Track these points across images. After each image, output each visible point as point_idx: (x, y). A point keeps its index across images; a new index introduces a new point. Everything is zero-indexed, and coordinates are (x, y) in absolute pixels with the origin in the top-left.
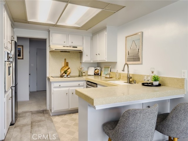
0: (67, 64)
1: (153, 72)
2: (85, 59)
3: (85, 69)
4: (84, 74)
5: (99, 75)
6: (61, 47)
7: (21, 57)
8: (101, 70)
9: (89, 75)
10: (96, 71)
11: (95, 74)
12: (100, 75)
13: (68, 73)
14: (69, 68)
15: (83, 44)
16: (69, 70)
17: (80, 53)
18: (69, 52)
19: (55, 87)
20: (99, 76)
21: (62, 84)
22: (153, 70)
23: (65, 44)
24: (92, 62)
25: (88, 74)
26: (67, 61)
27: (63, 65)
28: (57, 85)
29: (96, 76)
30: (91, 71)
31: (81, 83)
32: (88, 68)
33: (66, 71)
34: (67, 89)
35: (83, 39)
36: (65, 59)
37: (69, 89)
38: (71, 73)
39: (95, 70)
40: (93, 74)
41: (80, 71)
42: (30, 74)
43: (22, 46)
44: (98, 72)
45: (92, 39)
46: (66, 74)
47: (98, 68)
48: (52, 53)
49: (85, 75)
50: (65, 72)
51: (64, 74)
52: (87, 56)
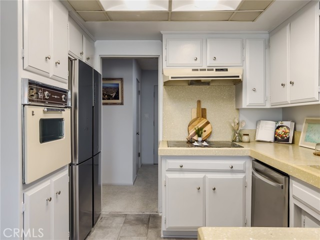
0: (203, 113)
2: (248, 99)
3: (248, 126)
4: (245, 138)
5: (291, 142)
6: (187, 73)
7: (119, 101)
8: (295, 129)
9: (259, 141)
10: (280, 131)
11: (276, 139)
12: (293, 143)
13: (204, 135)
14: (208, 123)
15: (243, 60)
16: (207, 128)
17: (236, 84)
18: (207, 83)
19: (169, 170)
20: (291, 146)
21: (187, 164)
23: (198, 64)
24: (268, 106)
25: (258, 138)
26: (203, 107)
27: (194, 116)
28: (175, 164)
29: (281, 146)
30: (266, 131)
31: (238, 164)
32: (257, 123)
33: (201, 129)
34: (200, 175)
35: (243, 48)
36: (199, 102)
37: (205, 176)
38: (213, 135)
39: (278, 128)
40: (272, 139)
41: (235, 131)
43: (121, 79)
44: (285, 133)
45: (268, 45)
46: (199, 136)
47: (285, 123)
49: (249, 142)
50: (199, 132)
51: (196, 138)
52: (254, 90)
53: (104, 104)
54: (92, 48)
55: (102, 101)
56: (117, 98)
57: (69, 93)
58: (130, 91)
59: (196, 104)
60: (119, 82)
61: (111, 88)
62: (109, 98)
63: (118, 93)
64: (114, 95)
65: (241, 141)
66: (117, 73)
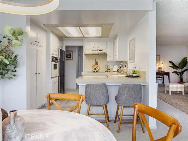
0: (97, 63)
1: (135, 68)
2: (109, 59)
3: (110, 67)
4: (109, 71)
6: (91, 51)
7: (71, 59)
9: (114, 72)
11: (118, 71)
13: (97, 70)
14: (98, 66)
15: (107, 48)
16: (98, 68)
17: (105, 55)
18: (98, 54)
22: (135, 66)
23: (94, 49)
24: (114, 61)
25: (113, 71)
27: (94, 64)
30: (115, 69)
32: (114, 66)
33: (96, 68)
35: (107, 44)
36: (96, 60)
38: (100, 69)
39: (118, 67)
41: (106, 69)
43: (72, 51)
46: (95, 70)
48: (86, 55)
49: (110, 72)
51: (94, 70)
52: (110, 56)
55: (66, 59)
56: (70, 58)
57: (58, 58)
58: (75, 55)
59: (94, 61)
60: (71, 52)
61: (68, 54)
62: (68, 58)
63: (71, 56)
64: (69, 57)
65: (107, 71)
66: (70, 49)
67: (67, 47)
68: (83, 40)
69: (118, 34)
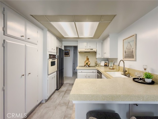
0: (88, 59)
2: (98, 56)
3: (98, 62)
4: (97, 65)
5: (107, 66)
6: (84, 50)
7: (69, 56)
8: (109, 63)
10: (106, 63)
11: (105, 65)
12: (108, 66)
13: (88, 64)
14: (89, 61)
15: (97, 47)
16: (89, 63)
17: (95, 53)
18: (89, 52)
19: (79, 72)
20: (107, 67)
21: (83, 71)
23: (86, 48)
24: (102, 58)
25: (101, 65)
26: (88, 58)
27: (86, 60)
28: (80, 71)
29: (106, 67)
30: (103, 63)
31: (95, 71)
32: (101, 61)
33: (88, 63)
34: (86, 74)
35: (97, 44)
36: (87, 56)
39: (105, 63)
40: (104, 66)
41: (95, 63)
42: (74, 64)
43: (69, 50)
44: (107, 64)
45: (102, 44)
46: (87, 65)
47: (107, 62)
48: (80, 53)
50: (87, 64)
51: (86, 65)
52: (99, 54)
53: (65, 56)
54: (62, 44)
55: (64, 56)
56: (68, 55)
57: (57, 56)
58: (72, 53)
59: (86, 57)
60: (69, 51)
61: (67, 52)
62: (66, 55)
63: (68, 53)
64: (67, 54)
65: (96, 66)
66: (68, 49)
67: (65, 47)
68: (78, 41)
69: (109, 34)
